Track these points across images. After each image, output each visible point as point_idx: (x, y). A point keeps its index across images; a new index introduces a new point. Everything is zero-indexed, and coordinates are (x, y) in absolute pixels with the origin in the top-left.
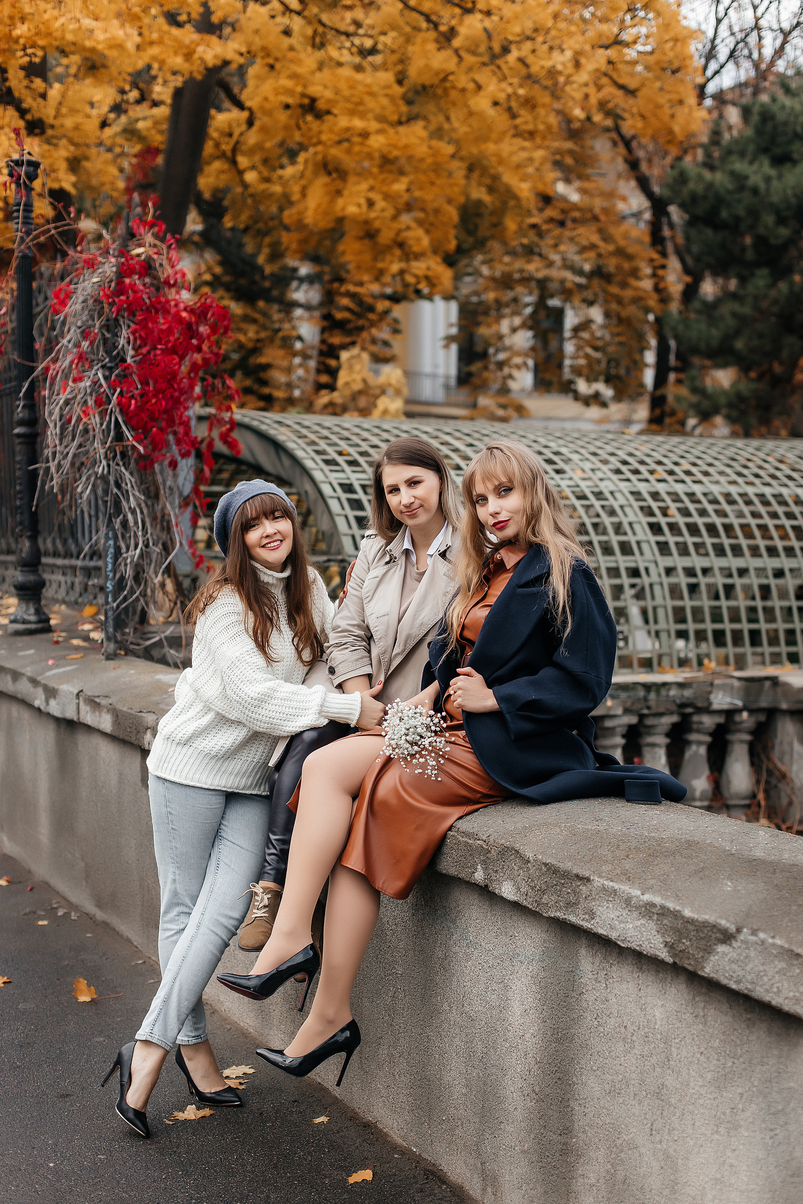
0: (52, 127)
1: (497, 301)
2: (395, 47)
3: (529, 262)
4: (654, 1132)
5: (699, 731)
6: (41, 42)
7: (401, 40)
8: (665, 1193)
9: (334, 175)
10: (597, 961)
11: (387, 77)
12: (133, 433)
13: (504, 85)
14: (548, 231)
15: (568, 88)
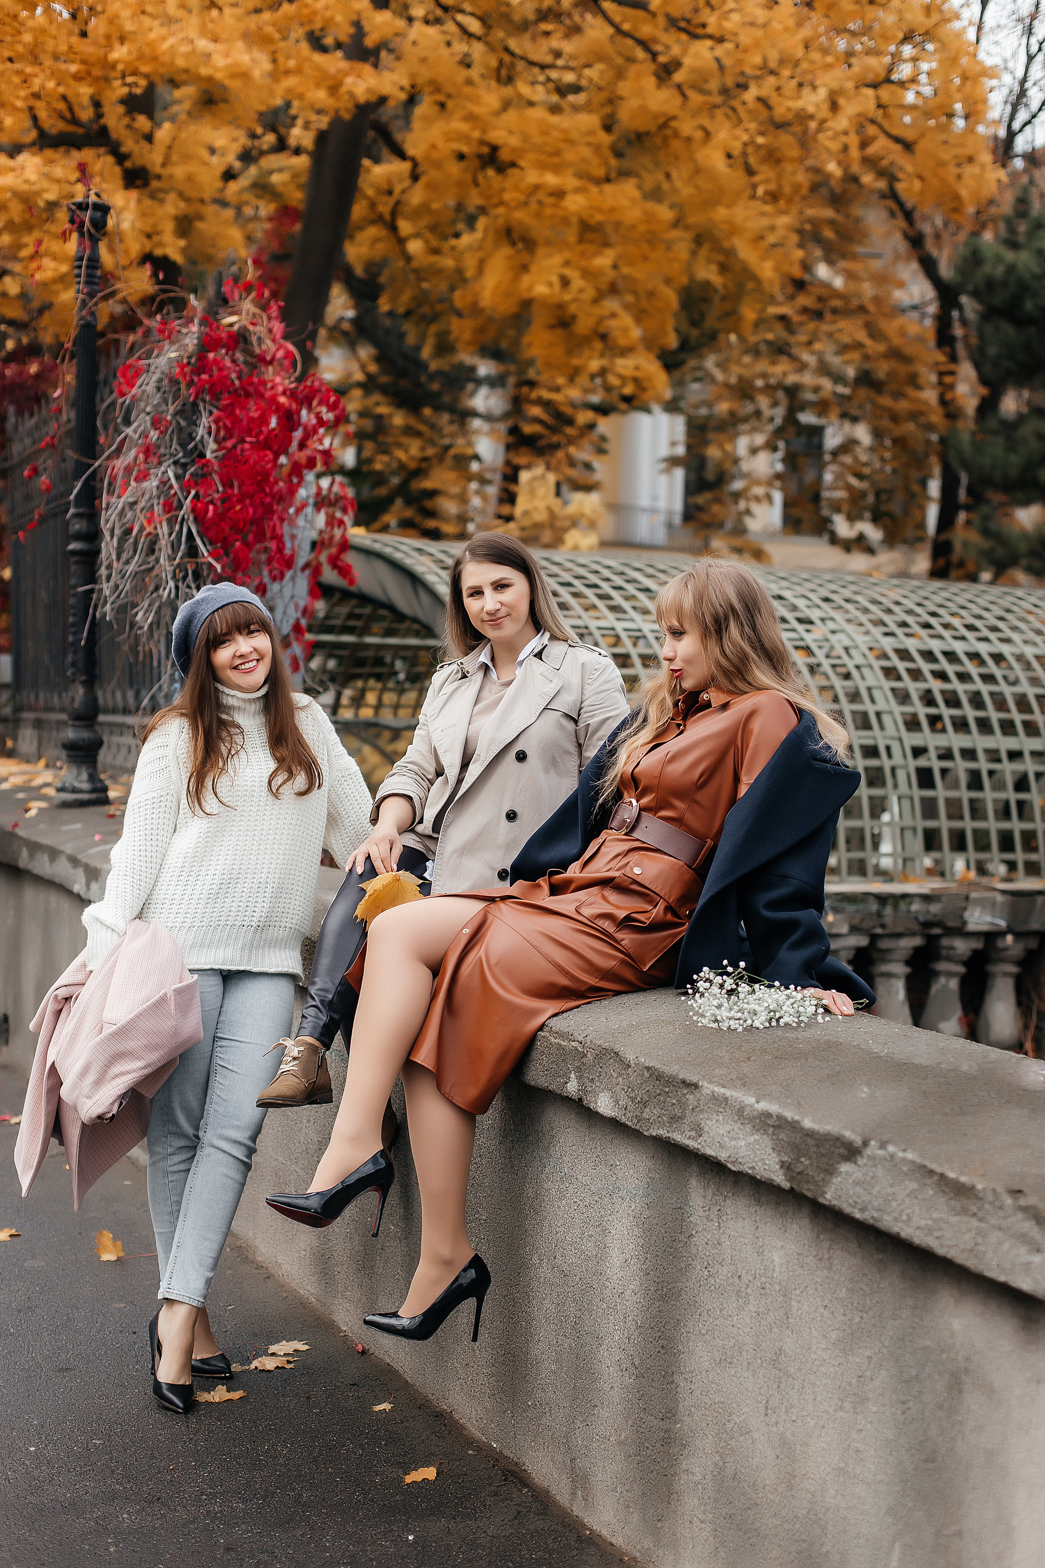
0: (159, 177)
1: (732, 413)
2: (602, 83)
3: (774, 363)
4: (769, 1412)
5: (949, 959)
6: (145, 69)
7: (610, 74)
8: (780, 1490)
9: (520, 245)
10: (710, 1192)
11: (590, 121)
12: (209, 548)
13: (738, 132)
14: (801, 324)
15: (821, 137)
